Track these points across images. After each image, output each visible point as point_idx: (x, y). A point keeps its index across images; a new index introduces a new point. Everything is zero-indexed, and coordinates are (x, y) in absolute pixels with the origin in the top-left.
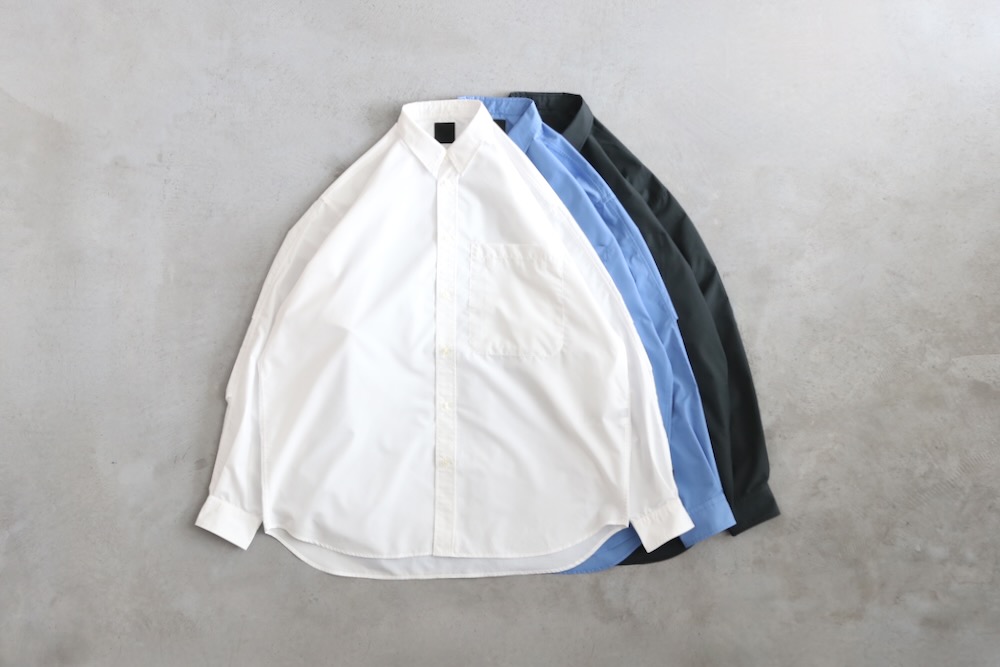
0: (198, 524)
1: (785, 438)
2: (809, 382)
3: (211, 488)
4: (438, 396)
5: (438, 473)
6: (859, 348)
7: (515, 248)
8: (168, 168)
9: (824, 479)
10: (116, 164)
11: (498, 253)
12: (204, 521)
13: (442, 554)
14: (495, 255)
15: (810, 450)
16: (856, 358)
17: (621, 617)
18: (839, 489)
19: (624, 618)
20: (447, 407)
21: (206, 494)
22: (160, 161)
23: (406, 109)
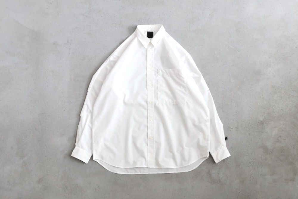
0: (72, 155)
1: (267, 124)
2: (274, 106)
3: (76, 144)
4: (148, 117)
5: (149, 141)
6: (290, 95)
7: (171, 70)
8: (71, 45)
9: (280, 137)
10: (54, 44)
11: (166, 72)
12: (74, 154)
13: (150, 167)
14: (165, 72)
15: (275, 127)
16: (289, 98)
17: (217, 182)
18: (285, 140)
19: (218, 182)
20: (151, 120)
21: (75, 146)
22: (68, 42)
23: (138, 27)
